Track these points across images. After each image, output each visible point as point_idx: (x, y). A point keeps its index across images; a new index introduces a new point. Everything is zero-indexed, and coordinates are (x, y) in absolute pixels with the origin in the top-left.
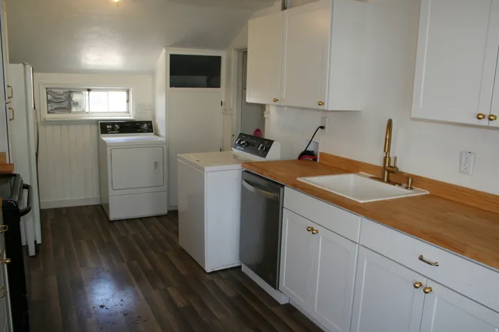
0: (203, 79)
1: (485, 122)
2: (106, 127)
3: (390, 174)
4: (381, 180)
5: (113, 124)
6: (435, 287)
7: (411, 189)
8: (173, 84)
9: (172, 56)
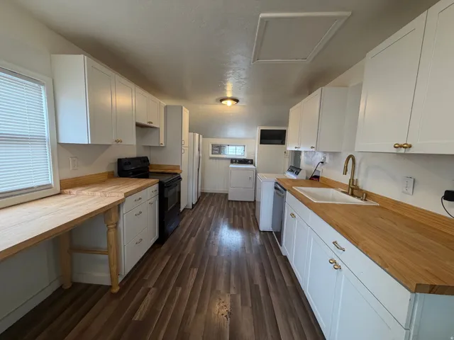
0: (280, 141)
1: (402, 151)
2: (233, 161)
3: (354, 190)
4: (347, 193)
5: (236, 160)
6: (343, 266)
7: (365, 200)
8: (261, 143)
9: (262, 130)
